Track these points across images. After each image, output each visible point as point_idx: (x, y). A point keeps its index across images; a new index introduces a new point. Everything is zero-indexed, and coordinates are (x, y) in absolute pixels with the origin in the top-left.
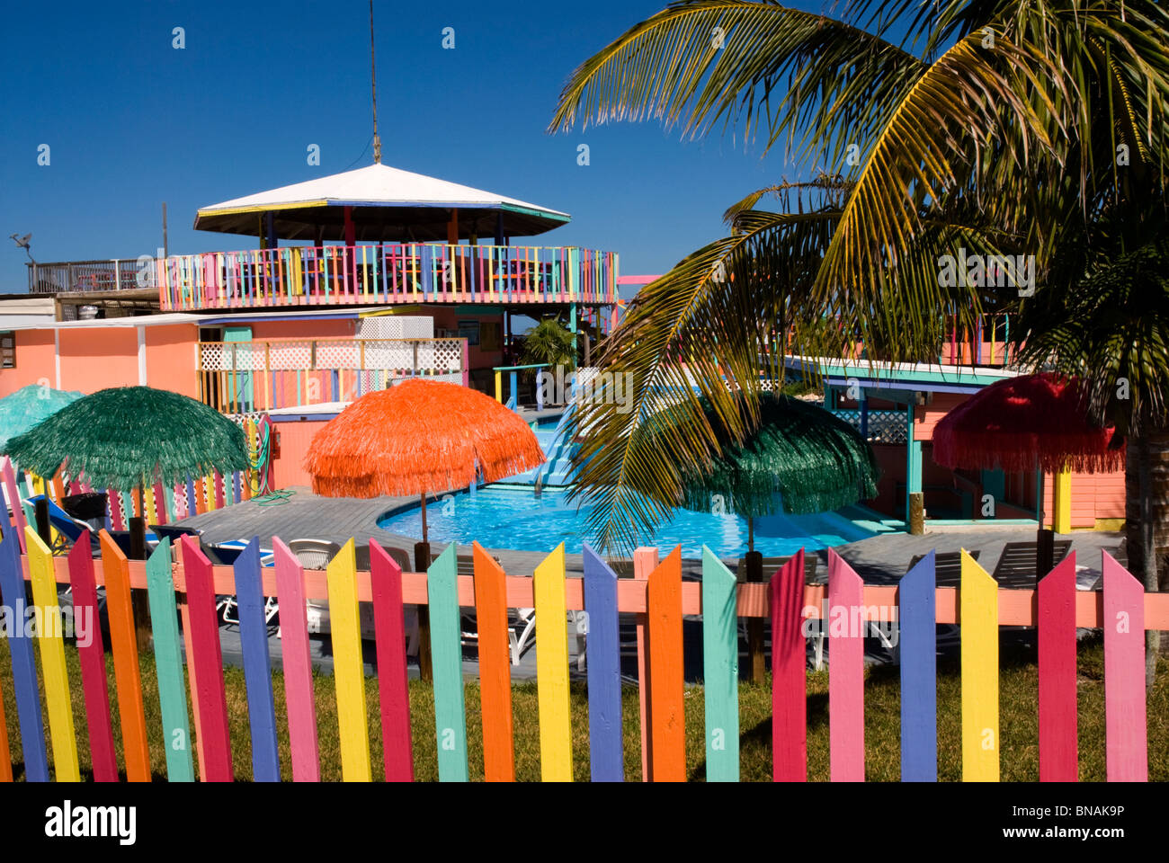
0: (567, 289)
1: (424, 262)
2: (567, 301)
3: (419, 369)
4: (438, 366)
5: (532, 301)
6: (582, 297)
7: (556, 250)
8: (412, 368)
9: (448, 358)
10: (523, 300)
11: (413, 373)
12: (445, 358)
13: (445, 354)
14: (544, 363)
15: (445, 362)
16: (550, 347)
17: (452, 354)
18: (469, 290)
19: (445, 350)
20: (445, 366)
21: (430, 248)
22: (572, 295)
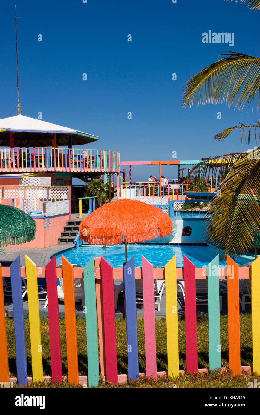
0: (103, 167)
1: (47, 155)
2: (103, 171)
3: (49, 198)
4: (58, 197)
5: (89, 171)
6: (108, 170)
7: (99, 151)
8: (46, 198)
9: (62, 194)
10: (86, 171)
11: (47, 200)
12: (61, 194)
13: (61, 192)
14: (95, 196)
15: (61, 195)
16: (97, 189)
17: (64, 192)
18: (65, 166)
19: (61, 191)
20: (61, 197)
21: (49, 149)
22: (105, 169)
